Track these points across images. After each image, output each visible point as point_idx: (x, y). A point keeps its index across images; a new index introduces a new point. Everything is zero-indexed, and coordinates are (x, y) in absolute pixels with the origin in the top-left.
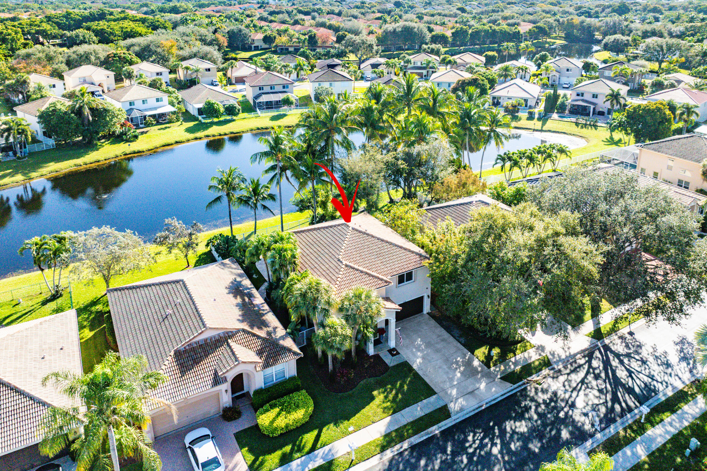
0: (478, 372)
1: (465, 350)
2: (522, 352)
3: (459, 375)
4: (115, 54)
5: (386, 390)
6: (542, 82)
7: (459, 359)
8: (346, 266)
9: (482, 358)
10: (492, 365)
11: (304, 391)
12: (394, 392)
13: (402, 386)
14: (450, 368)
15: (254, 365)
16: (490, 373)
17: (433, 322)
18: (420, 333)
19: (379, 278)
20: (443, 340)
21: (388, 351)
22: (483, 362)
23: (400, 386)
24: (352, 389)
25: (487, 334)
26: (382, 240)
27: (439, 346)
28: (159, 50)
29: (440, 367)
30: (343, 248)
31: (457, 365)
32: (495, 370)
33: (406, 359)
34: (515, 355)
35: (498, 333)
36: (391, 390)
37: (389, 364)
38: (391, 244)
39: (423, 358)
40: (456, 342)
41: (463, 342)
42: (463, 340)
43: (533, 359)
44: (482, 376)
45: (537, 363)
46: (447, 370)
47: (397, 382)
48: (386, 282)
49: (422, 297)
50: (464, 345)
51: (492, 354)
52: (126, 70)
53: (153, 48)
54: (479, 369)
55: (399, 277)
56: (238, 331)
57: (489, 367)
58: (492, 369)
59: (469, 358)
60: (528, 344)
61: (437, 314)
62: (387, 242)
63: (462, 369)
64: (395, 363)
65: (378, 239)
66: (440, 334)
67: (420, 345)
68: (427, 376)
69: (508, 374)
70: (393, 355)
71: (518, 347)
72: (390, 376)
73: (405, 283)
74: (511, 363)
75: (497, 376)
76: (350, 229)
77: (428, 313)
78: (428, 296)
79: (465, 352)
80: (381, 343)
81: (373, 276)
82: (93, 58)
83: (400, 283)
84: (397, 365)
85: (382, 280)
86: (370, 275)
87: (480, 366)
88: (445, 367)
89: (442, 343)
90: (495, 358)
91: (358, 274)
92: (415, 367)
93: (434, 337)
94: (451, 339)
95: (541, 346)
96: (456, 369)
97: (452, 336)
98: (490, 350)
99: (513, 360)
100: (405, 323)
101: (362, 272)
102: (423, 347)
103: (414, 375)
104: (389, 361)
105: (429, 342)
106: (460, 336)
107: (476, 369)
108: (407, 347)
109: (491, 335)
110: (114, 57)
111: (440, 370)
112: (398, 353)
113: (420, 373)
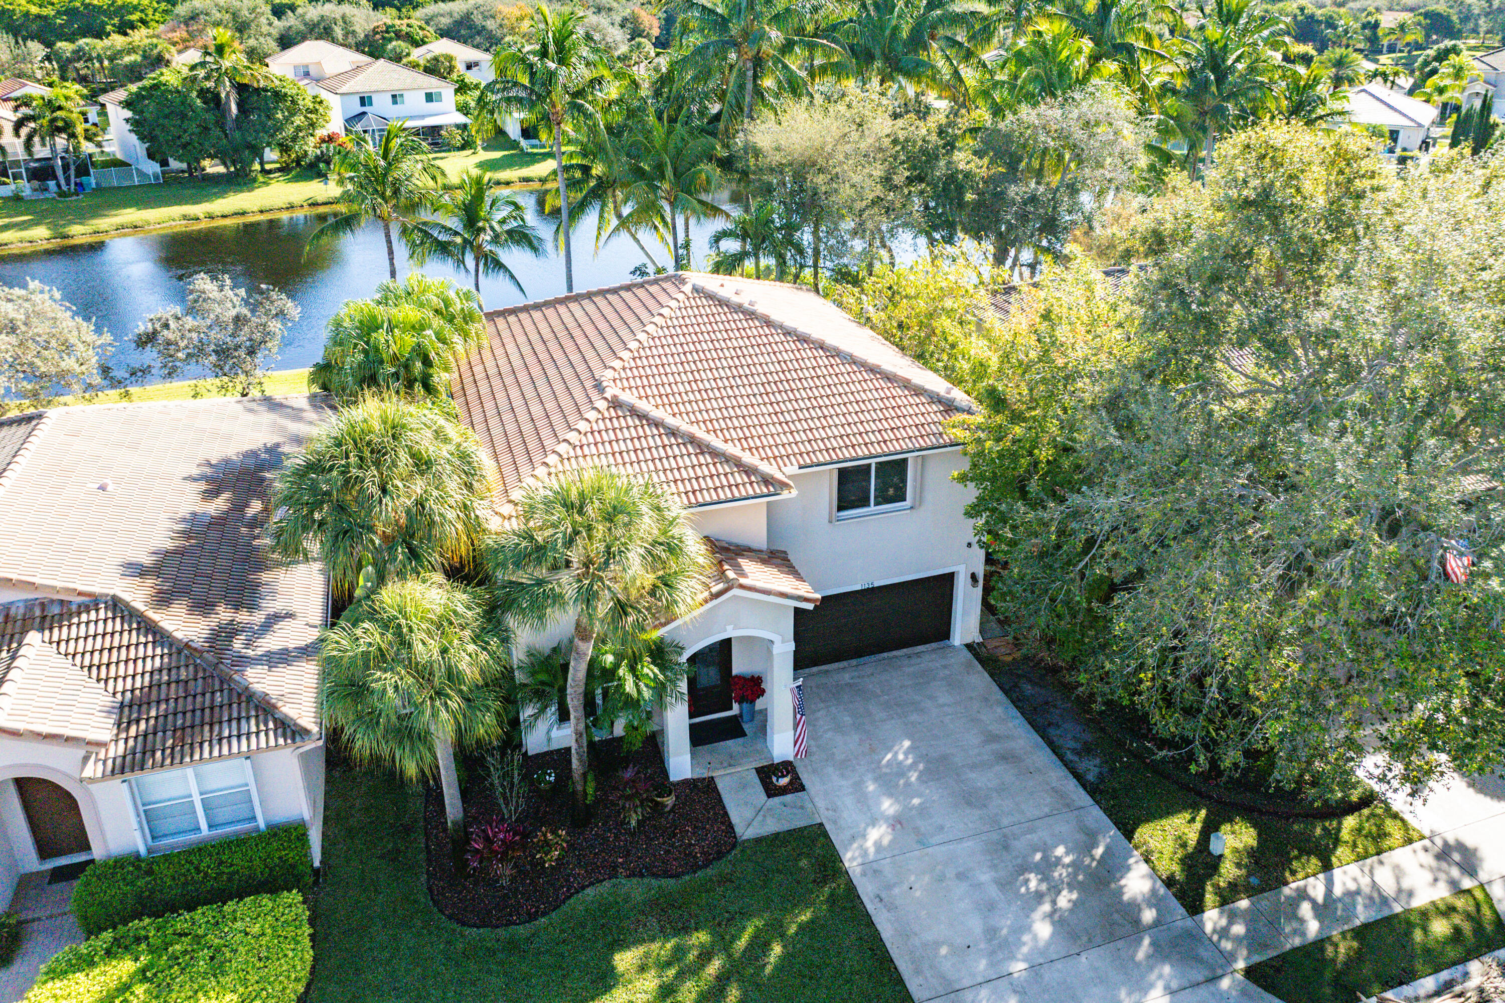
0: (1137, 928)
1: (1096, 815)
2: (1360, 858)
3: (1043, 930)
4: (388, 27)
5: (679, 953)
6: (1445, 97)
7: (1060, 851)
8: (615, 403)
9: (1170, 865)
10: (1210, 898)
11: (295, 896)
12: (714, 967)
13: (759, 945)
14: (1006, 884)
15: (82, 753)
16: (1196, 936)
17: (981, 679)
18: (914, 717)
19: (738, 464)
20: (1005, 758)
21: (760, 771)
22: (1169, 882)
23: (751, 945)
24: (532, 917)
25: (1191, 757)
26: (803, 339)
27: (982, 780)
28: (490, 25)
29: (961, 876)
30: (633, 345)
31: (1045, 878)
32: (1224, 933)
33: (824, 817)
34: (1327, 867)
35: (1251, 754)
36: (706, 956)
37: (739, 830)
38: (836, 353)
39: (897, 822)
40: (1063, 772)
41: (1091, 777)
42: (1091, 767)
43: (1419, 902)
44: (1160, 953)
45: (1440, 928)
46: (993, 892)
47: (745, 915)
48: (767, 480)
49: (949, 579)
50: (1093, 790)
51: (1215, 847)
52: (394, 49)
53: (477, 19)
54: (1148, 916)
55: (843, 474)
56: (93, 602)
57: (1195, 907)
58: (1212, 918)
59: (1108, 850)
60: (1390, 825)
61: (1005, 654)
62: (822, 346)
63: (1065, 900)
64: (770, 827)
65: (787, 333)
66: (995, 728)
67: (901, 771)
68: (891, 907)
69: (1283, 958)
70: (772, 791)
71: (1345, 835)
72: (725, 880)
73: (872, 508)
74: (1306, 909)
75: (1230, 958)
76: (687, 288)
77: (969, 646)
78: (974, 577)
79: (1090, 822)
80: (743, 734)
81: (715, 453)
82: (338, 32)
83: (844, 504)
84: (777, 835)
85: (749, 471)
86: (702, 448)
87: (1153, 900)
88: (985, 877)
89: (999, 768)
90: (1229, 871)
91: (653, 438)
92: (851, 860)
93: (973, 739)
94: (1043, 757)
95: (1461, 847)
96: (1039, 897)
97: (1051, 744)
98: (1209, 829)
99: (1317, 888)
100: (868, 670)
101: (673, 432)
102: (914, 777)
103: (832, 900)
104: (749, 813)
105: (944, 759)
106: (1087, 750)
107: (1131, 910)
108: (844, 766)
109: (1214, 763)
110: (387, 32)
111: (961, 888)
112: (797, 786)
113: (866, 890)
